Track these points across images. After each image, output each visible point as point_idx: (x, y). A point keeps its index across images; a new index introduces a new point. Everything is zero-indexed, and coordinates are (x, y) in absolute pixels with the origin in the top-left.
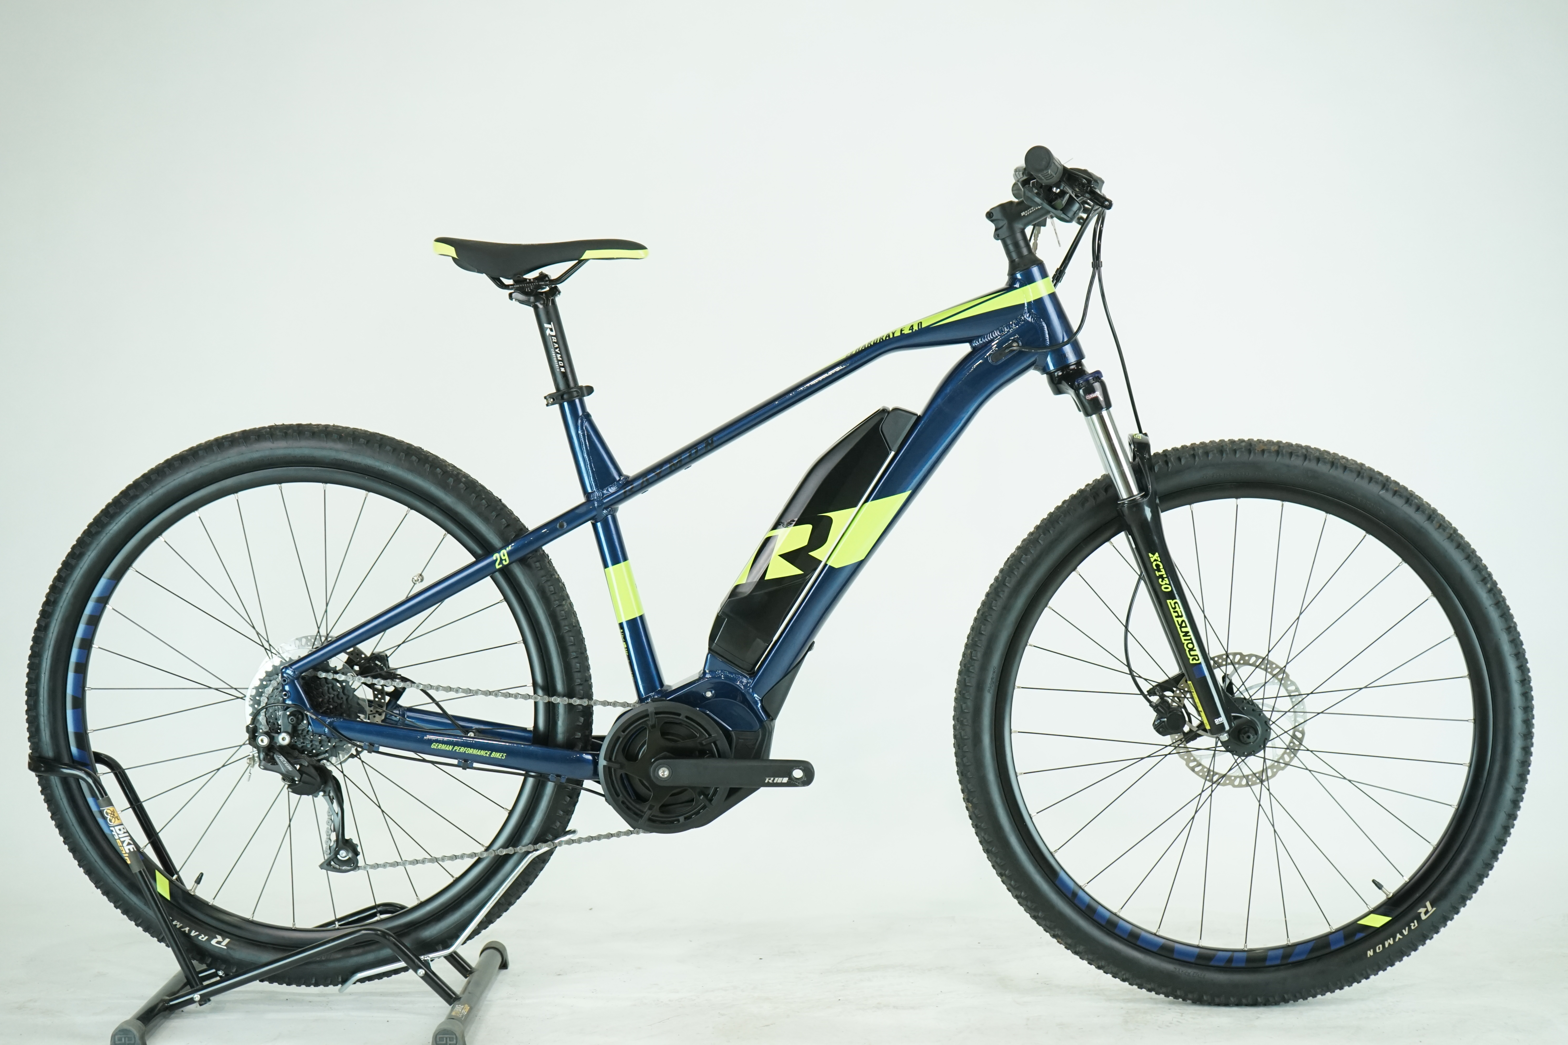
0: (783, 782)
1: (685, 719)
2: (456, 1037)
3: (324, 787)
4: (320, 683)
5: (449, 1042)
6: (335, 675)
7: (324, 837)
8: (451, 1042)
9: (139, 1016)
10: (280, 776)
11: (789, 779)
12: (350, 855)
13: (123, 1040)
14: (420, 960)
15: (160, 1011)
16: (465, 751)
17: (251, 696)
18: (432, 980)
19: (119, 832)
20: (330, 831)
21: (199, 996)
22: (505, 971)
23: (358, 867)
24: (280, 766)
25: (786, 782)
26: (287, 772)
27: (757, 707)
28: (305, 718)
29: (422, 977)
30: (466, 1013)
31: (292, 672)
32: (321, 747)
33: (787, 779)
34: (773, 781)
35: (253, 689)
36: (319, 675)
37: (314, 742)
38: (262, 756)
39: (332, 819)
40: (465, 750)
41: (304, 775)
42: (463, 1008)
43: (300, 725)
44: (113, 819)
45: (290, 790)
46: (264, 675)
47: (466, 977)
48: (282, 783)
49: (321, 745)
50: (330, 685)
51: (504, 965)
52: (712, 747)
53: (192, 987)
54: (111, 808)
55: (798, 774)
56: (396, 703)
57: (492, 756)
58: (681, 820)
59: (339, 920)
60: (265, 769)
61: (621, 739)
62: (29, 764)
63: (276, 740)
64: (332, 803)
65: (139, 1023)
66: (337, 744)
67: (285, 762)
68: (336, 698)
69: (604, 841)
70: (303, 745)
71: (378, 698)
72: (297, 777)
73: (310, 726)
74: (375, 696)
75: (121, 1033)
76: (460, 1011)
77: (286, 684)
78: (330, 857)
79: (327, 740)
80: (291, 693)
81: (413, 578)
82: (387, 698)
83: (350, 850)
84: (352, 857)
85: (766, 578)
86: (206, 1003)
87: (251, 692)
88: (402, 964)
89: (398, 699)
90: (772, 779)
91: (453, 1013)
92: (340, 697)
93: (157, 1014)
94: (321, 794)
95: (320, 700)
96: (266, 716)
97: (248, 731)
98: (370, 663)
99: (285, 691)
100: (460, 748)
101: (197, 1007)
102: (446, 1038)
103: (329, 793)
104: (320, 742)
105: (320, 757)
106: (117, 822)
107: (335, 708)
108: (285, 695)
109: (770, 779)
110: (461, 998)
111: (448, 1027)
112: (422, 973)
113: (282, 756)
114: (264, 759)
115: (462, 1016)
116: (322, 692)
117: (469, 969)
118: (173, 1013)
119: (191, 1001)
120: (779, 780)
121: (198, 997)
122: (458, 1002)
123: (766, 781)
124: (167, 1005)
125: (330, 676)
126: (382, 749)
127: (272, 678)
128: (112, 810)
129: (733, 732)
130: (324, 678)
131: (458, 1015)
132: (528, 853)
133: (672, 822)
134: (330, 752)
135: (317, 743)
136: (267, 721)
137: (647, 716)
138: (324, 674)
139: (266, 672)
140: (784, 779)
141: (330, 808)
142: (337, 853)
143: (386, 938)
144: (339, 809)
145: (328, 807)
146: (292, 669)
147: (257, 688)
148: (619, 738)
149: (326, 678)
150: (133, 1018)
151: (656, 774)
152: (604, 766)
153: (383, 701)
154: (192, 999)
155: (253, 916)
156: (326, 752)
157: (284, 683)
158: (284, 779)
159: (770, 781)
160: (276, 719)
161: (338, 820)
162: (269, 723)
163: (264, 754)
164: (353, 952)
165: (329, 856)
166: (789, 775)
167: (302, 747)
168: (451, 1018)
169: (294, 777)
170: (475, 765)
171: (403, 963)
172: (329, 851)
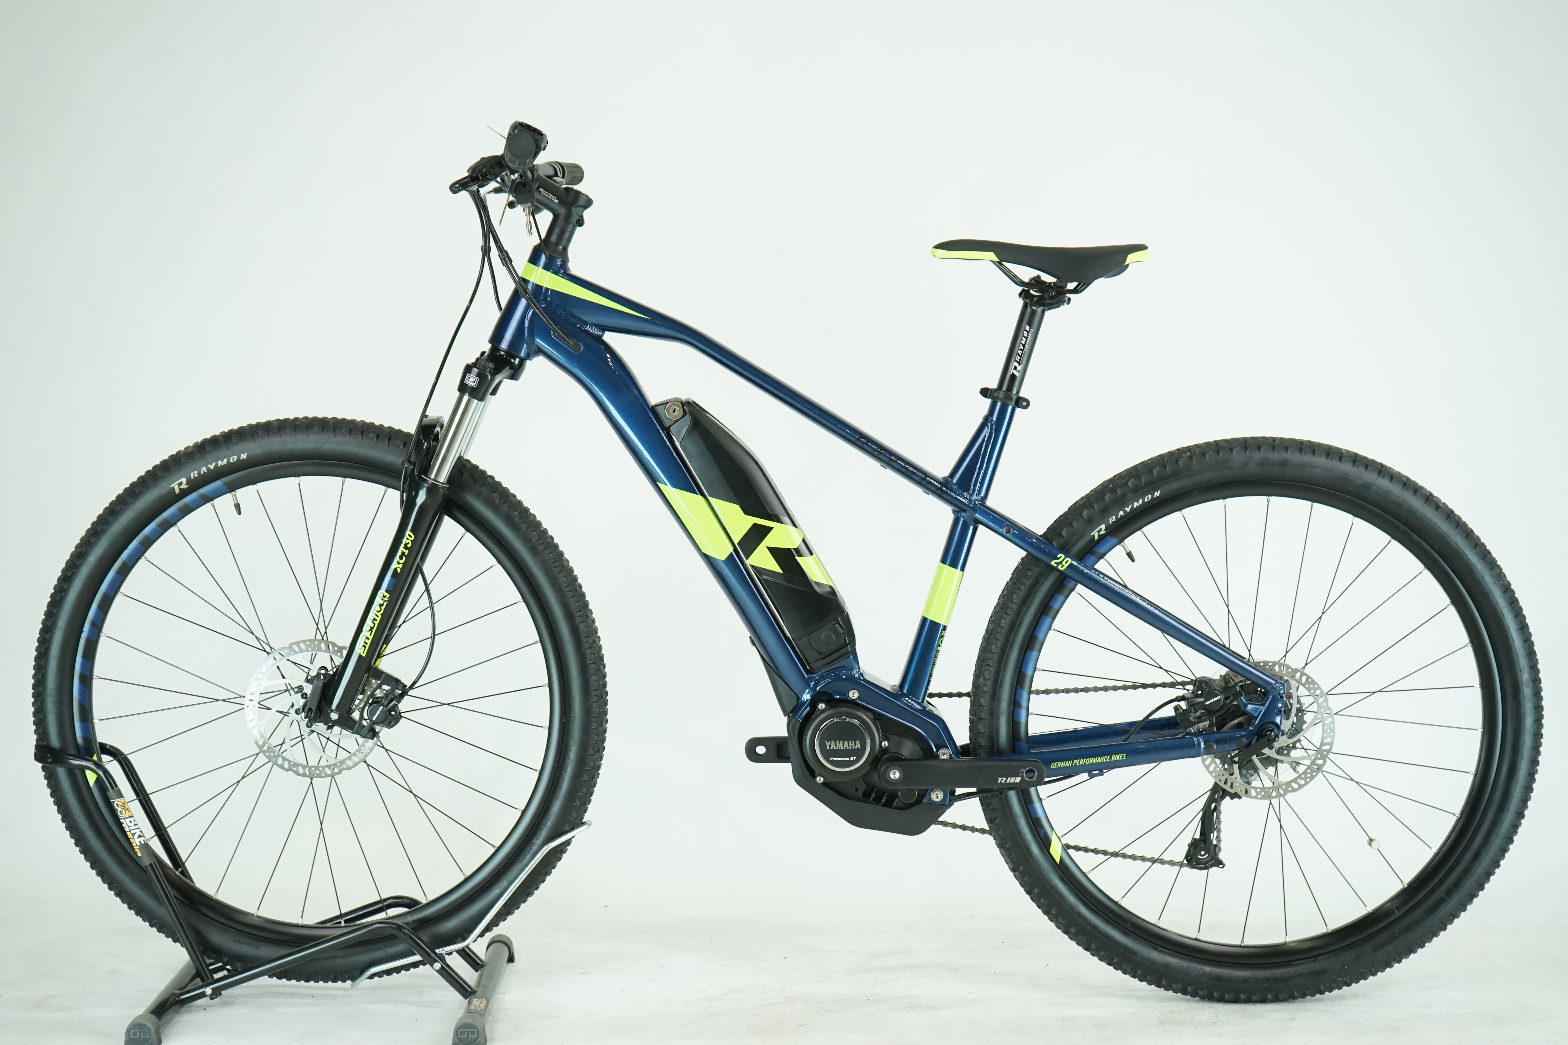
2: (478, 1030)
5: (470, 1036)
8: (473, 1036)
9: (152, 1009)
13: (138, 1034)
15: (171, 1005)
18: (448, 974)
19: (129, 824)
21: (211, 990)
22: (511, 964)
29: (438, 971)
30: (484, 1007)
42: (481, 1002)
44: (124, 811)
47: (477, 971)
51: (511, 959)
53: (203, 980)
54: (121, 800)
62: (36, 754)
65: (153, 1017)
75: (136, 1028)
76: (479, 1005)
86: (217, 997)
88: (417, 958)
91: (472, 1007)
93: (167, 1010)
101: (208, 1001)
102: (468, 1032)
106: (128, 814)
110: (476, 992)
111: (468, 1021)
112: (438, 967)
115: (481, 1010)
117: (480, 963)
118: (182, 1008)
119: (203, 995)
121: (209, 991)
122: (475, 996)
124: (177, 999)
128: (123, 802)
131: (477, 1009)
143: (402, 932)
150: (146, 1012)
154: (204, 992)
168: (469, 1012)
171: (419, 956)
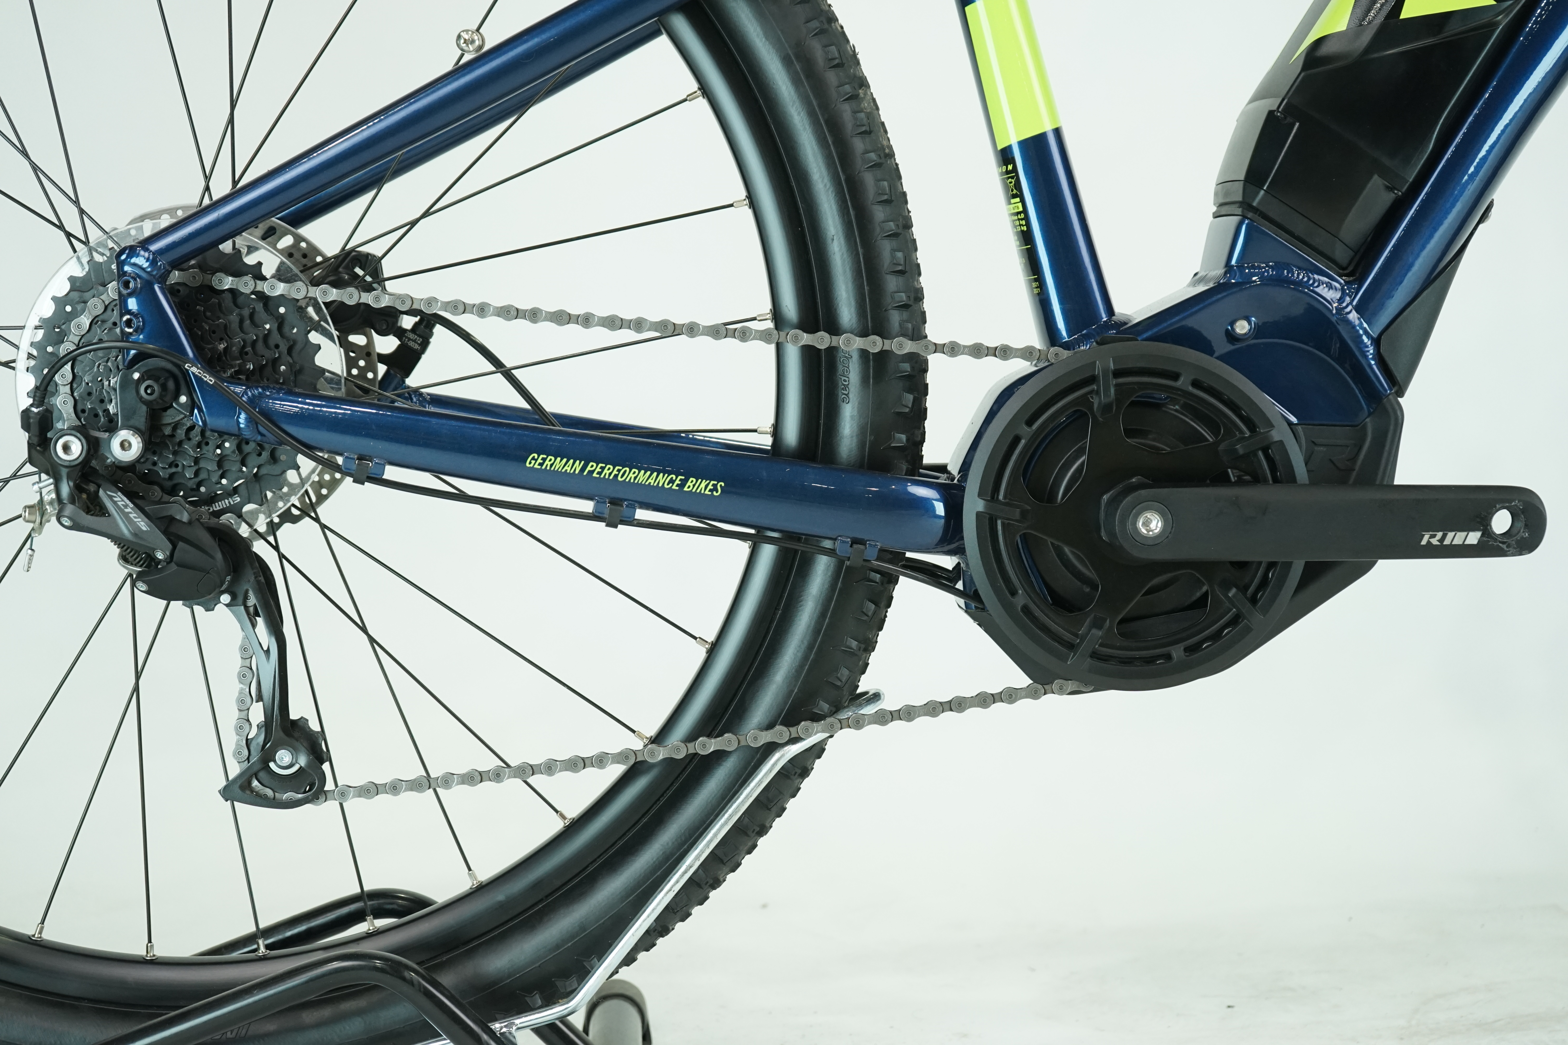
0: (1468, 542)
1: (1191, 388)
3: (233, 582)
4: (220, 305)
6: (258, 282)
7: (229, 717)
10: (116, 551)
11: (1482, 536)
12: (302, 761)
14: (491, 1033)
16: (616, 476)
17: (32, 344)
20: (248, 699)
23: (325, 792)
24: (115, 519)
25: (1475, 542)
26: (135, 535)
27: (1366, 357)
28: (183, 388)
31: (148, 260)
32: (222, 476)
33: (1478, 534)
34: (1442, 540)
35: (36, 328)
36: (215, 283)
37: (202, 464)
38: (65, 490)
39: (254, 668)
40: (615, 472)
41: (181, 544)
43: (170, 412)
45: (141, 586)
46: (67, 287)
48: (121, 571)
49: (220, 472)
50: (246, 312)
52: (1259, 461)
55: (1501, 522)
56: (404, 382)
57: (686, 489)
58: (1174, 655)
59: (267, 932)
60: (76, 527)
61: (1023, 442)
63: (103, 450)
64: (254, 625)
66: (264, 471)
67: (130, 508)
68: (260, 345)
69: (974, 712)
70: (173, 470)
71: (358, 367)
72: (163, 551)
73: (196, 411)
74: (351, 363)
77: (130, 295)
78: (248, 768)
79: (239, 458)
80: (145, 316)
81: (459, 37)
82: (382, 369)
83: (303, 749)
84: (309, 764)
85: (1403, 16)
87: (30, 337)
89: (408, 372)
90: (1440, 535)
92: (272, 343)
94: (226, 598)
95: (222, 346)
96: (72, 395)
97: (26, 426)
98: (340, 273)
99: (129, 312)
100: (603, 468)
103: (246, 598)
104: (221, 461)
105: (217, 507)
107: (260, 369)
108: (129, 323)
109: (1433, 536)
113: (119, 493)
114: (72, 501)
116: (225, 326)
120: (1457, 538)
123: (1424, 542)
125: (246, 285)
126: (392, 473)
127: (87, 295)
129: (1299, 428)
130: (231, 290)
132: (771, 748)
133: (1151, 660)
134: (243, 490)
135: (212, 466)
136: (75, 407)
137: (1093, 379)
138: (230, 278)
139: (72, 279)
140: (1471, 534)
141: (246, 637)
142: (268, 756)
144: (273, 640)
145: (240, 634)
146: (147, 255)
147: (44, 324)
148: (1017, 440)
149: (232, 291)
151: (1129, 526)
152: (979, 515)
153: (370, 375)
155: (42, 928)
156: (235, 491)
157: (125, 292)
158: (124, 558)
159: (1435, 542)
160: (102, 401)
161: (268, 670)
162: (81, 415)
163: (71, 484)
164: (309, 1017)
165: (246, 765)
166: (1483, 524)
167: (172, 476)
169: (154, 550)
170: (641, 514)
172: (246, 752)
